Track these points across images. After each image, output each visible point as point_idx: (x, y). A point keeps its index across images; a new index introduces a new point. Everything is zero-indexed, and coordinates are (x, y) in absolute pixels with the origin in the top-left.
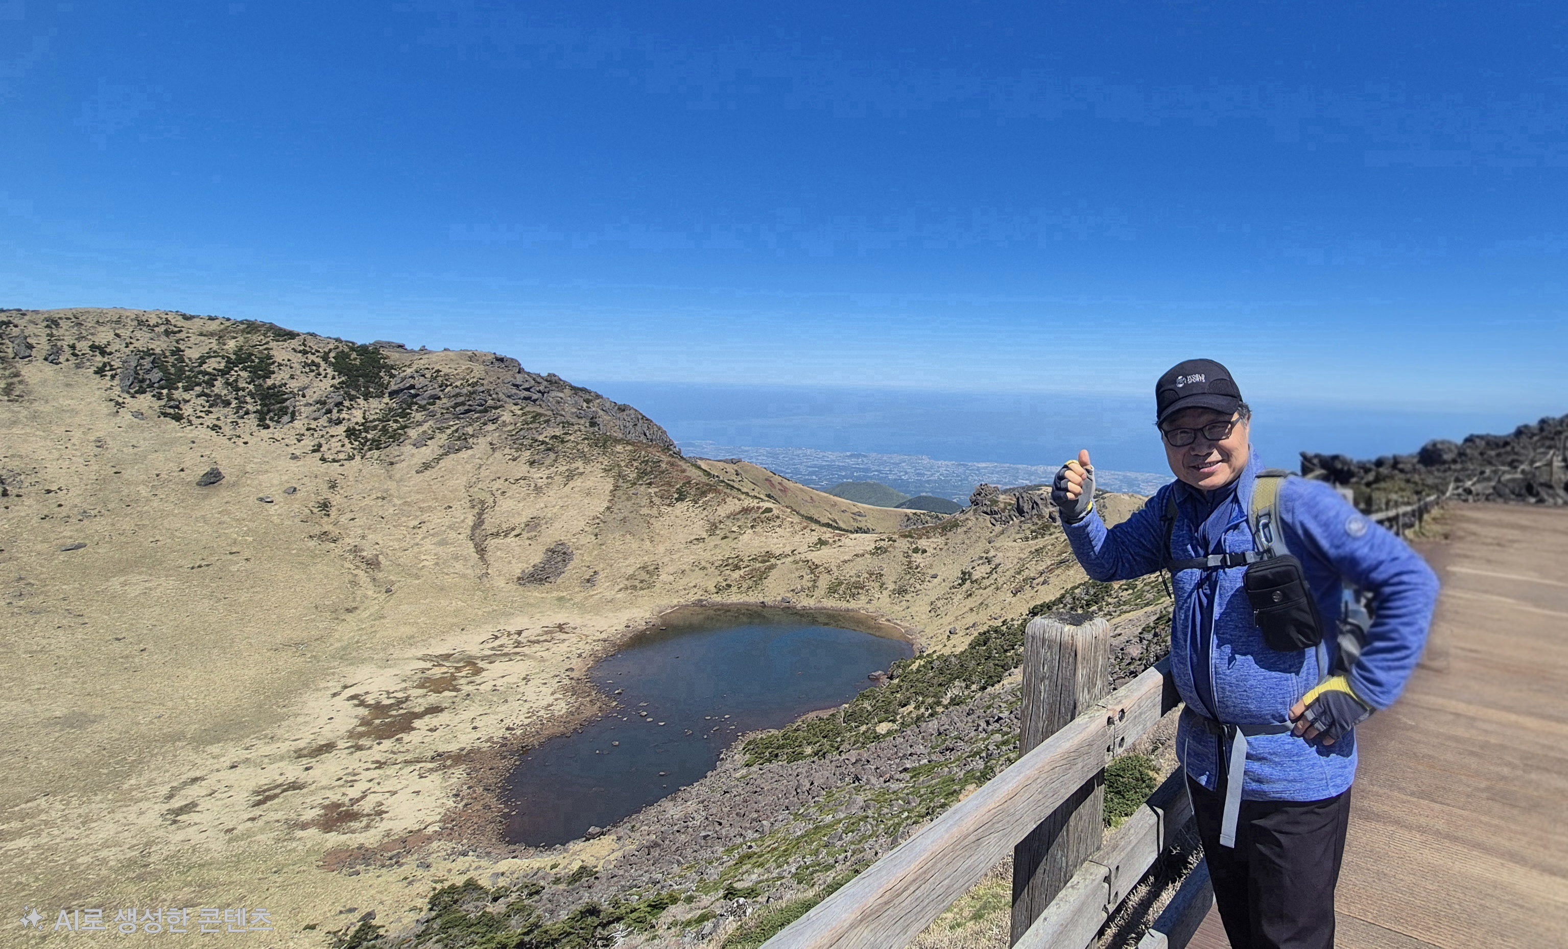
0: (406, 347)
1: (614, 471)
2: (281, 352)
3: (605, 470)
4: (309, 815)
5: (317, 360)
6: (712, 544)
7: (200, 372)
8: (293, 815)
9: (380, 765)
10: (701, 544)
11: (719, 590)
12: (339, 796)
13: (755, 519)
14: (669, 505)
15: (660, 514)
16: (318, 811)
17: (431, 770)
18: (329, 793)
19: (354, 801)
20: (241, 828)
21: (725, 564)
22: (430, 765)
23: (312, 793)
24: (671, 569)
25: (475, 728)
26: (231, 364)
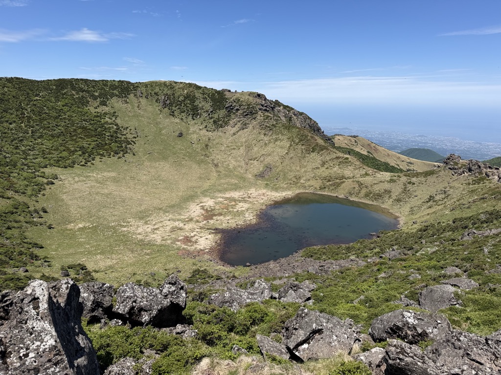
0: (232, 91)
1: (291, 139)
2: (198, 94)
3: (288, 138)
4: (181, 238)
5: (207, 96)
6: (322, 170)
7: (178, 101)
8: (177, 237)
9: (201, 228)
10: (318, 170)
11: (321, 188)
12: (188, 235)
13: (340, 162)
14: (308, 154)
15: (305, 157)
16: (183, 238)
17: (213, 233)
18: (187, 233)
19: (192, 237)
20: (166, 237)
21: (325, 178)
22: (213, 231)
23: (183, 232)
24: (304, 178)
25: (228, 223)
26: (186, 98)
